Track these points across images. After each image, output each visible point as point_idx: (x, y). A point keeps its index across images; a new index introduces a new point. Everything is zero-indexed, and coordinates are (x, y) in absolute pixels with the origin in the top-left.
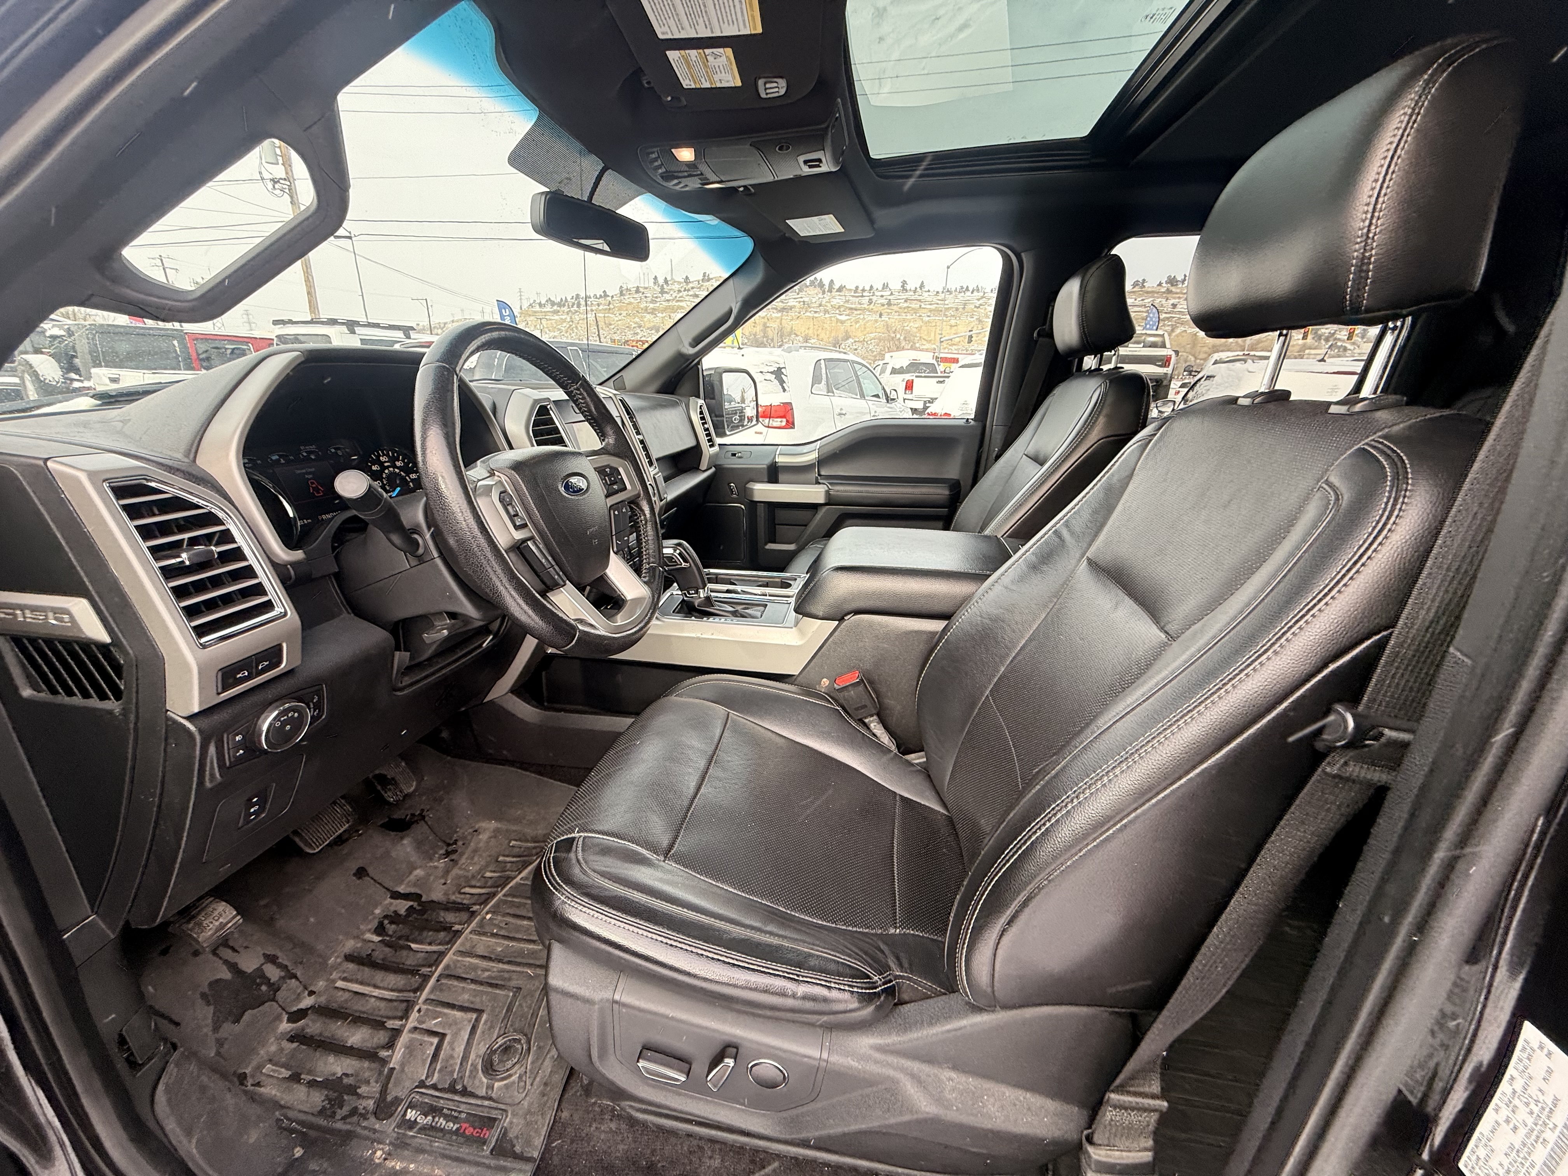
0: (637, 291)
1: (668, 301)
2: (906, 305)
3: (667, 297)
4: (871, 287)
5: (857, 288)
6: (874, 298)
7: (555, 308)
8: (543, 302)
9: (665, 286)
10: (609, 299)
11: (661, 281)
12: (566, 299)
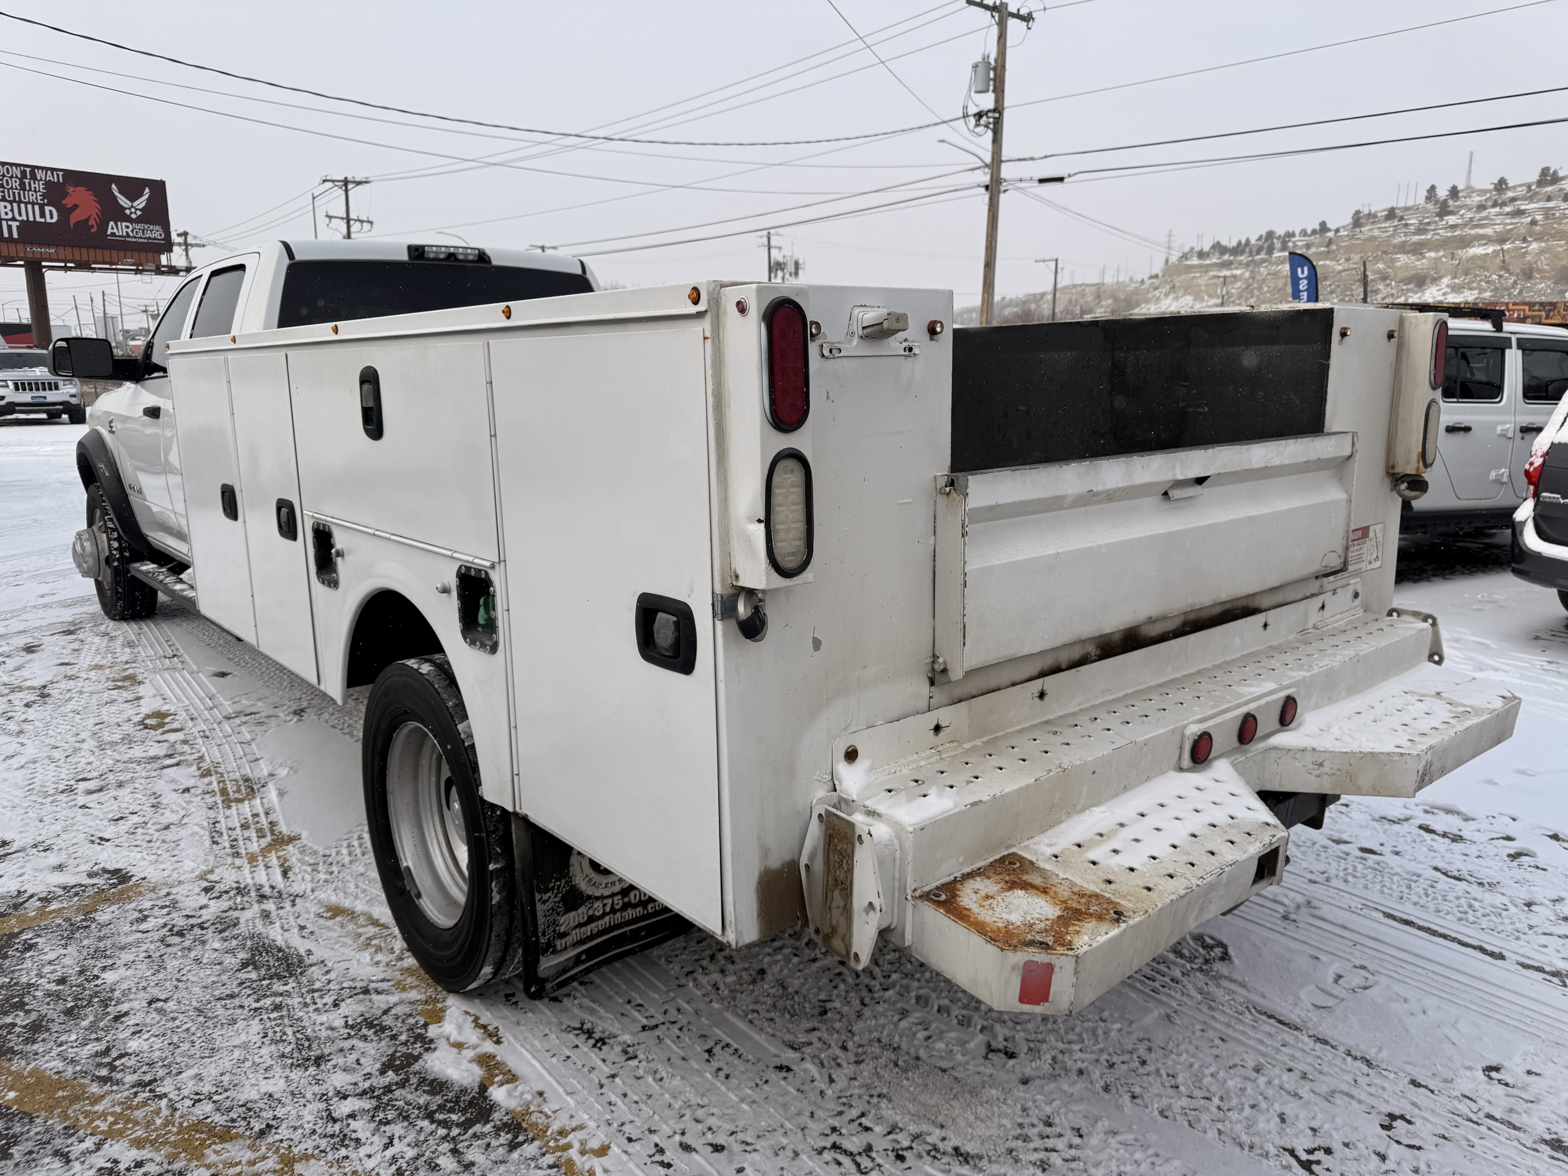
0: (1391, 214)
1: (1454, 227)
3: (1452, 220)
7: (1226, 257)
8: (1206, 248)
9: (1451, 200)
10: (1331, 234)
11: (1442, 193)
12: (1248, 241)
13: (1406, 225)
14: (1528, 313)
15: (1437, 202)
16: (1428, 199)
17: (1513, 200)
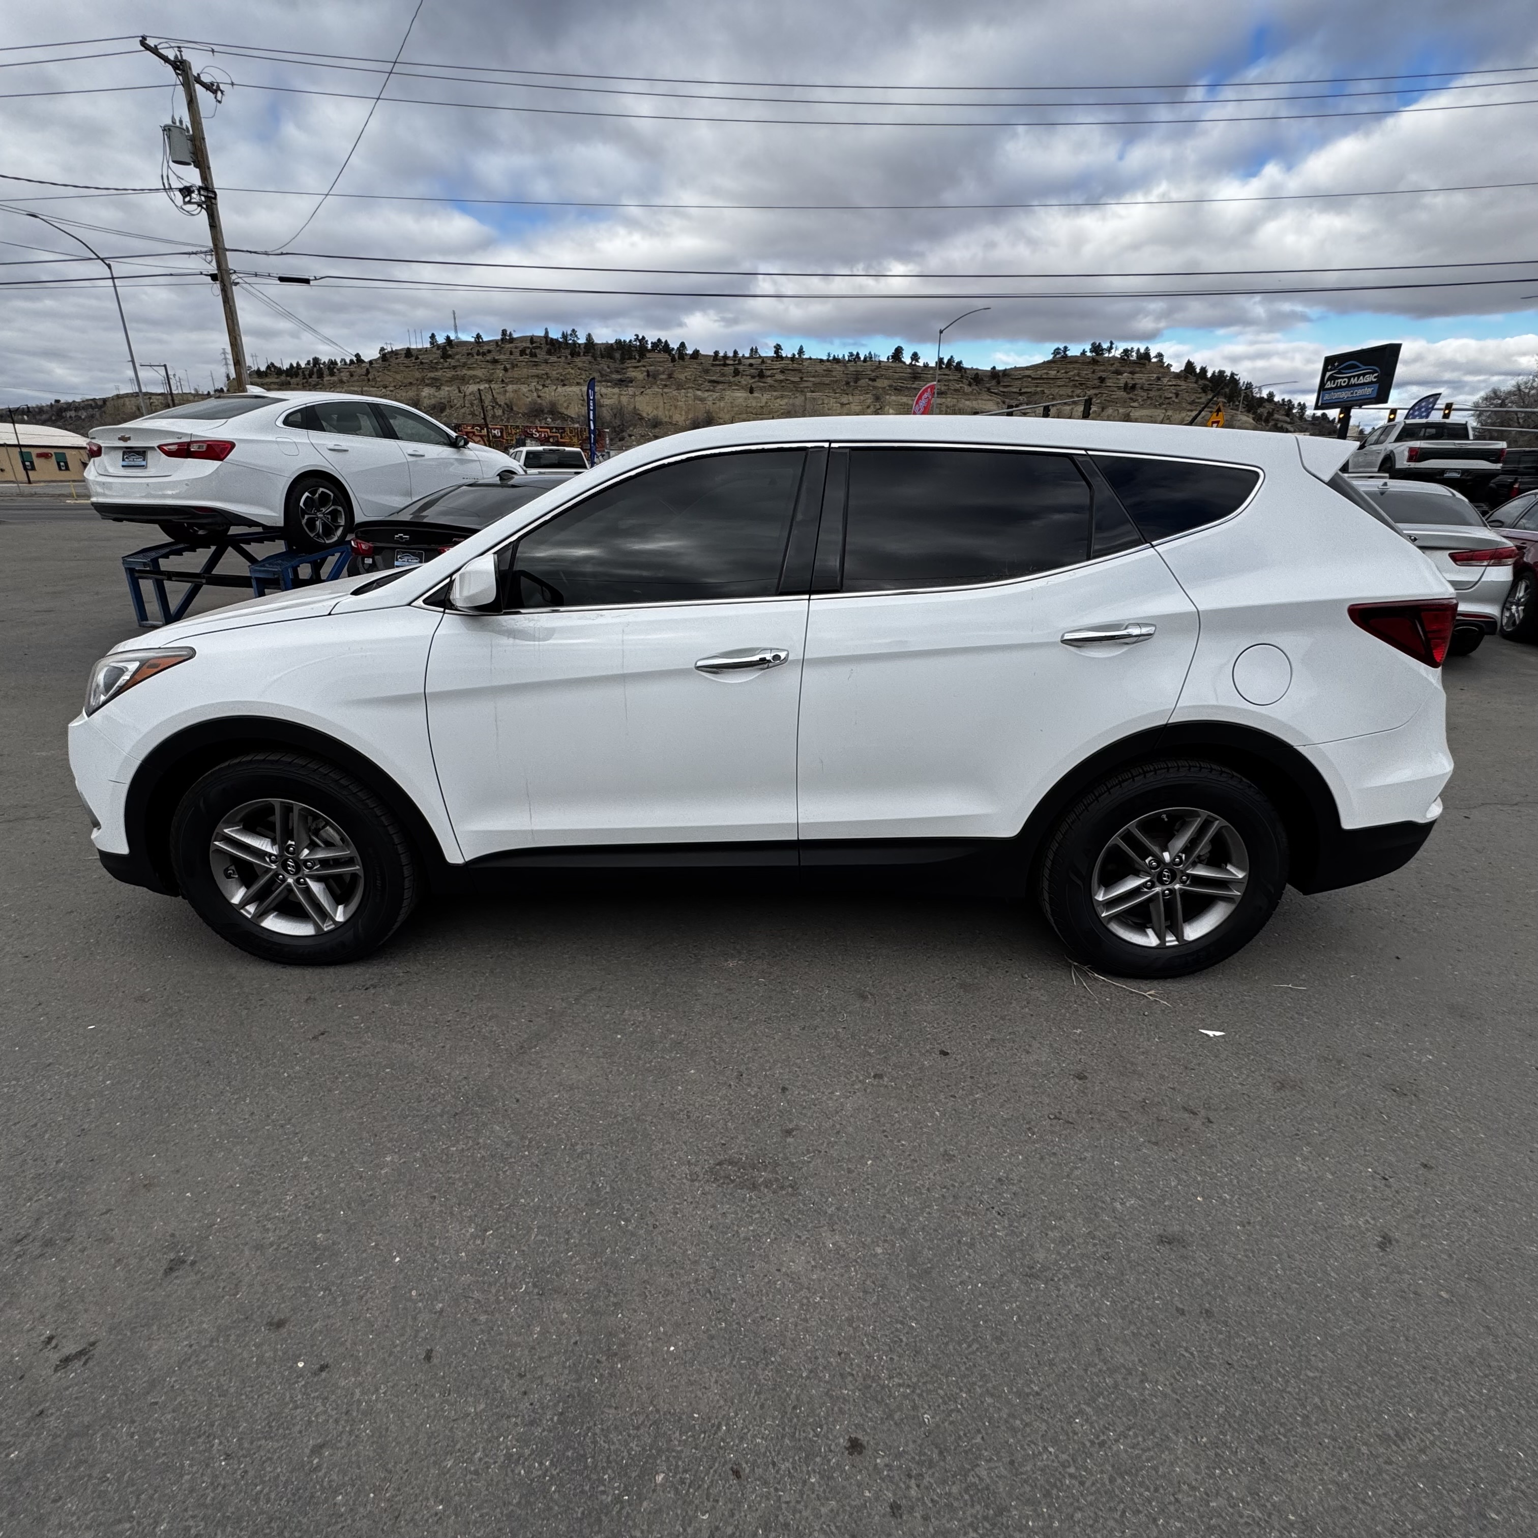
0: (408, 352)
1: (455, 367)
2: (781, 377)
3: (453, 362)
4: (735, 352)
5: (716, 353)
6: (741, 368)
7: (283, 378)
9: (448, 348)
10: (366, 366)
11: (441, 340)
12: (298, 364)
13: (422, 363)
14: (550, 434)
15: (439, 347)
16: (432, 343)
17: (489, 351)
